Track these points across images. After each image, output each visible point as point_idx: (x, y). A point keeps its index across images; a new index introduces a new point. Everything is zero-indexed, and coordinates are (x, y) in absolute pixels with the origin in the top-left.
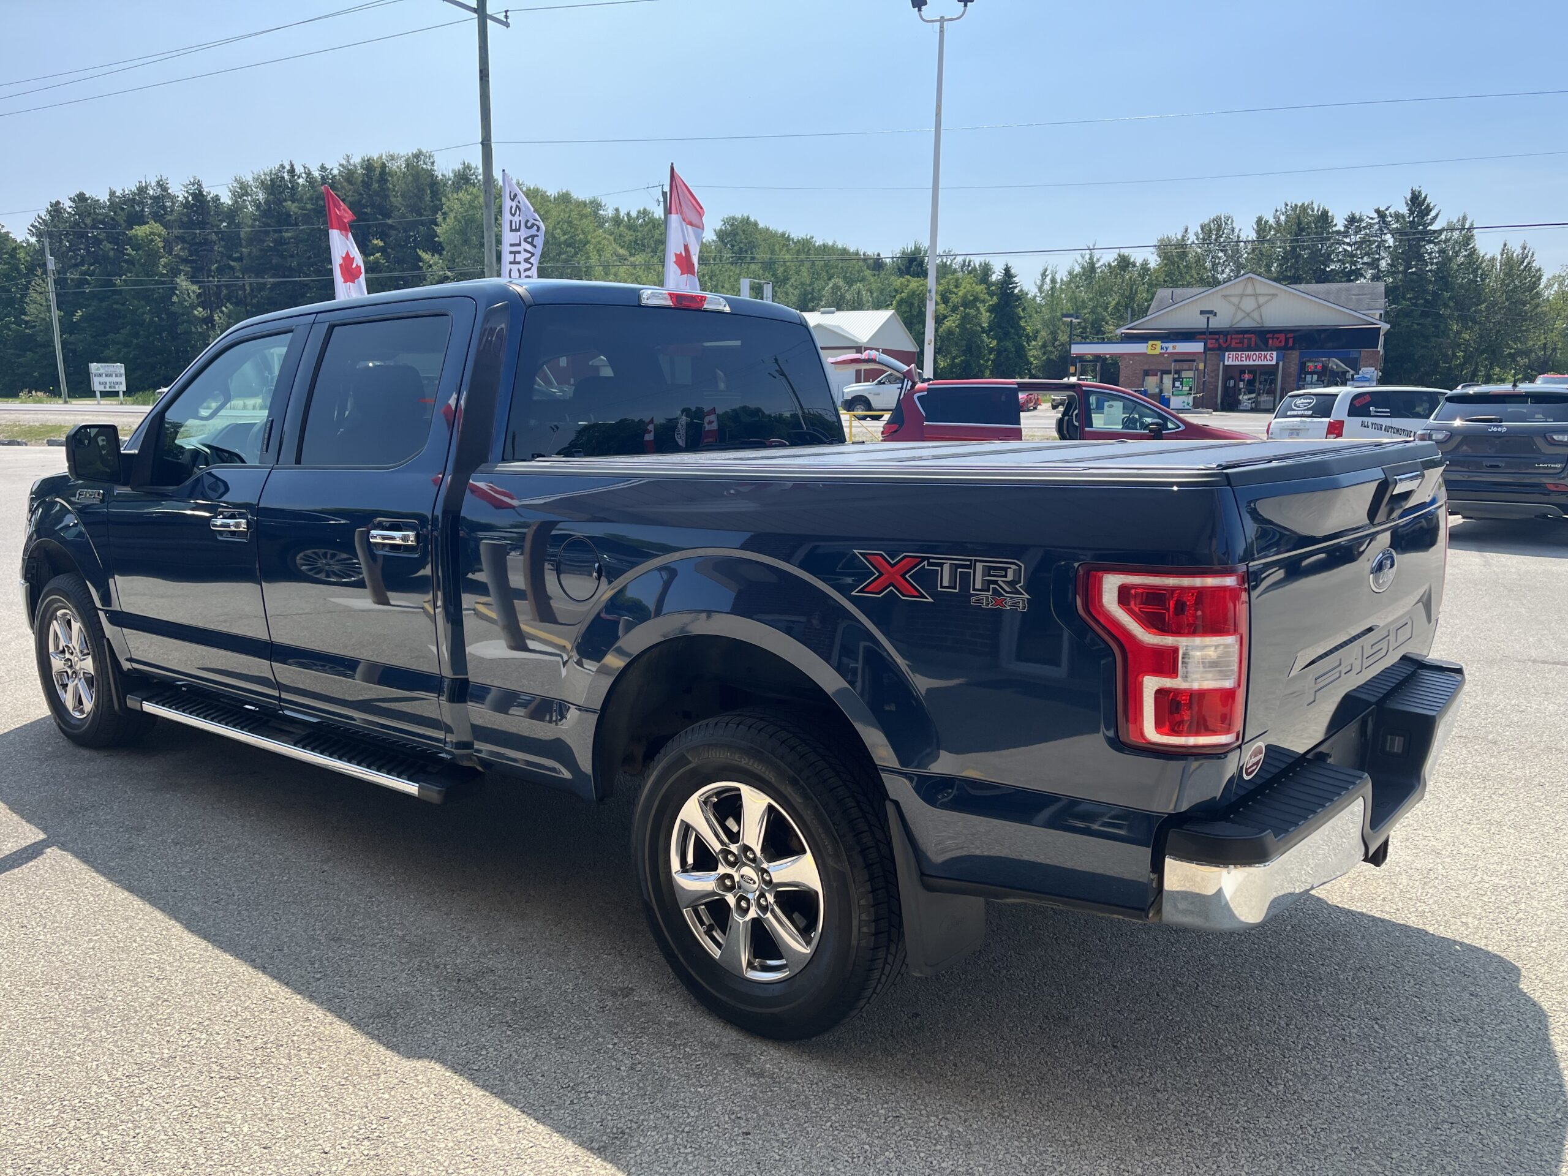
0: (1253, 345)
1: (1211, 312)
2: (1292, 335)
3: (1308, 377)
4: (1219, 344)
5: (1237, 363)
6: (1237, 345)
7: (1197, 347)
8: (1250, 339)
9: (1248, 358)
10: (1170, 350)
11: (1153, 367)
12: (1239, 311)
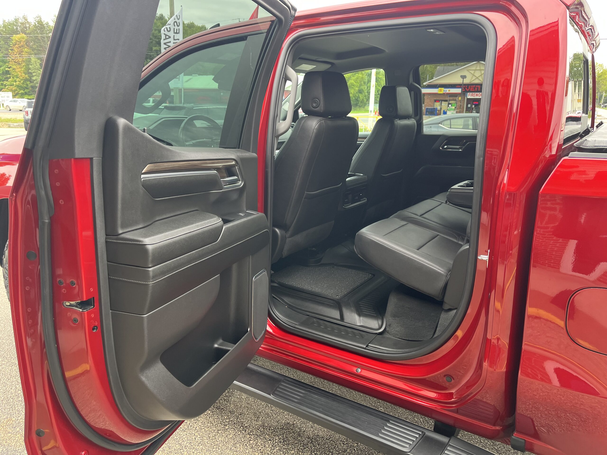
4: (465, 90)
5: (471, 97)
6: (472, 90)
7: (459, 91)
8: (478, 88)
9: (477, 95)
10: (448, 92)
11: (438, 99)
12: (474, 76)
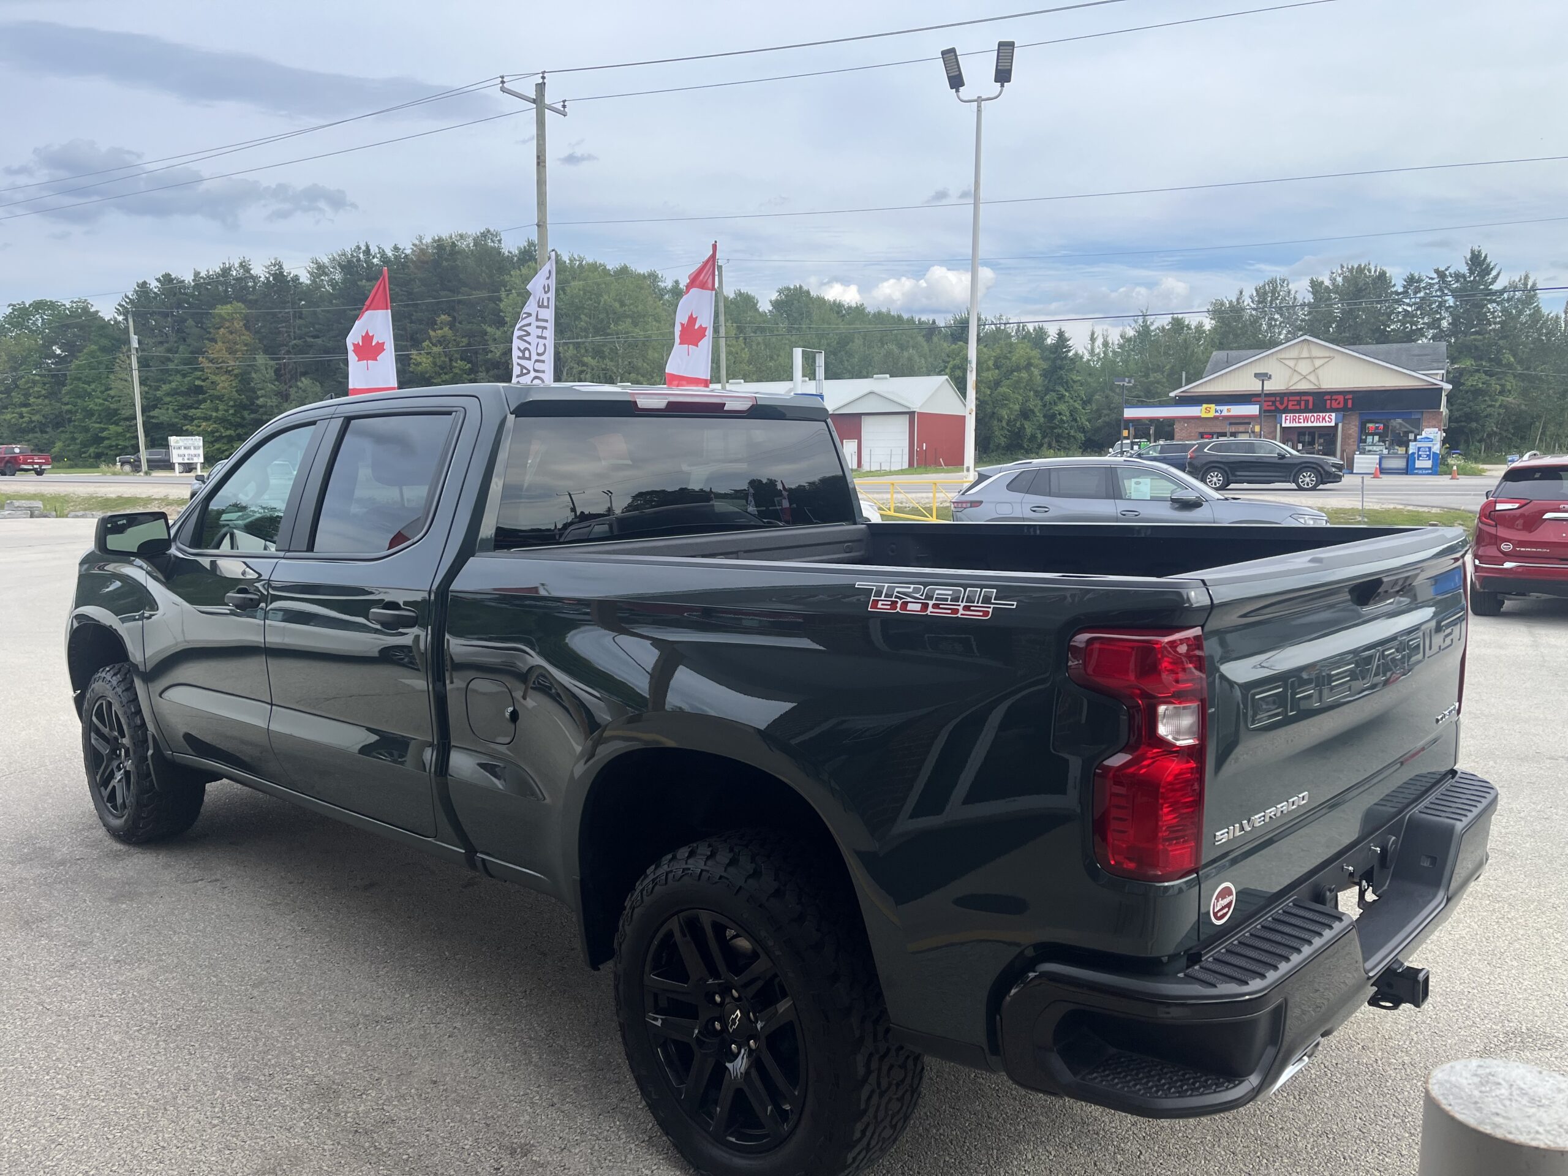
0: (1311, 406)
1: (1266, 375)
2: (1351, 397)
3: (1369, 439)
4: (1276, 407)
5: (1295, 425)
6: (1294, 407)
7: (1253, 410)
8: (1307, 402)
9: (1306, 419)
10: (1225, 413)
11: (1208, 430)
12: (1295, 373)
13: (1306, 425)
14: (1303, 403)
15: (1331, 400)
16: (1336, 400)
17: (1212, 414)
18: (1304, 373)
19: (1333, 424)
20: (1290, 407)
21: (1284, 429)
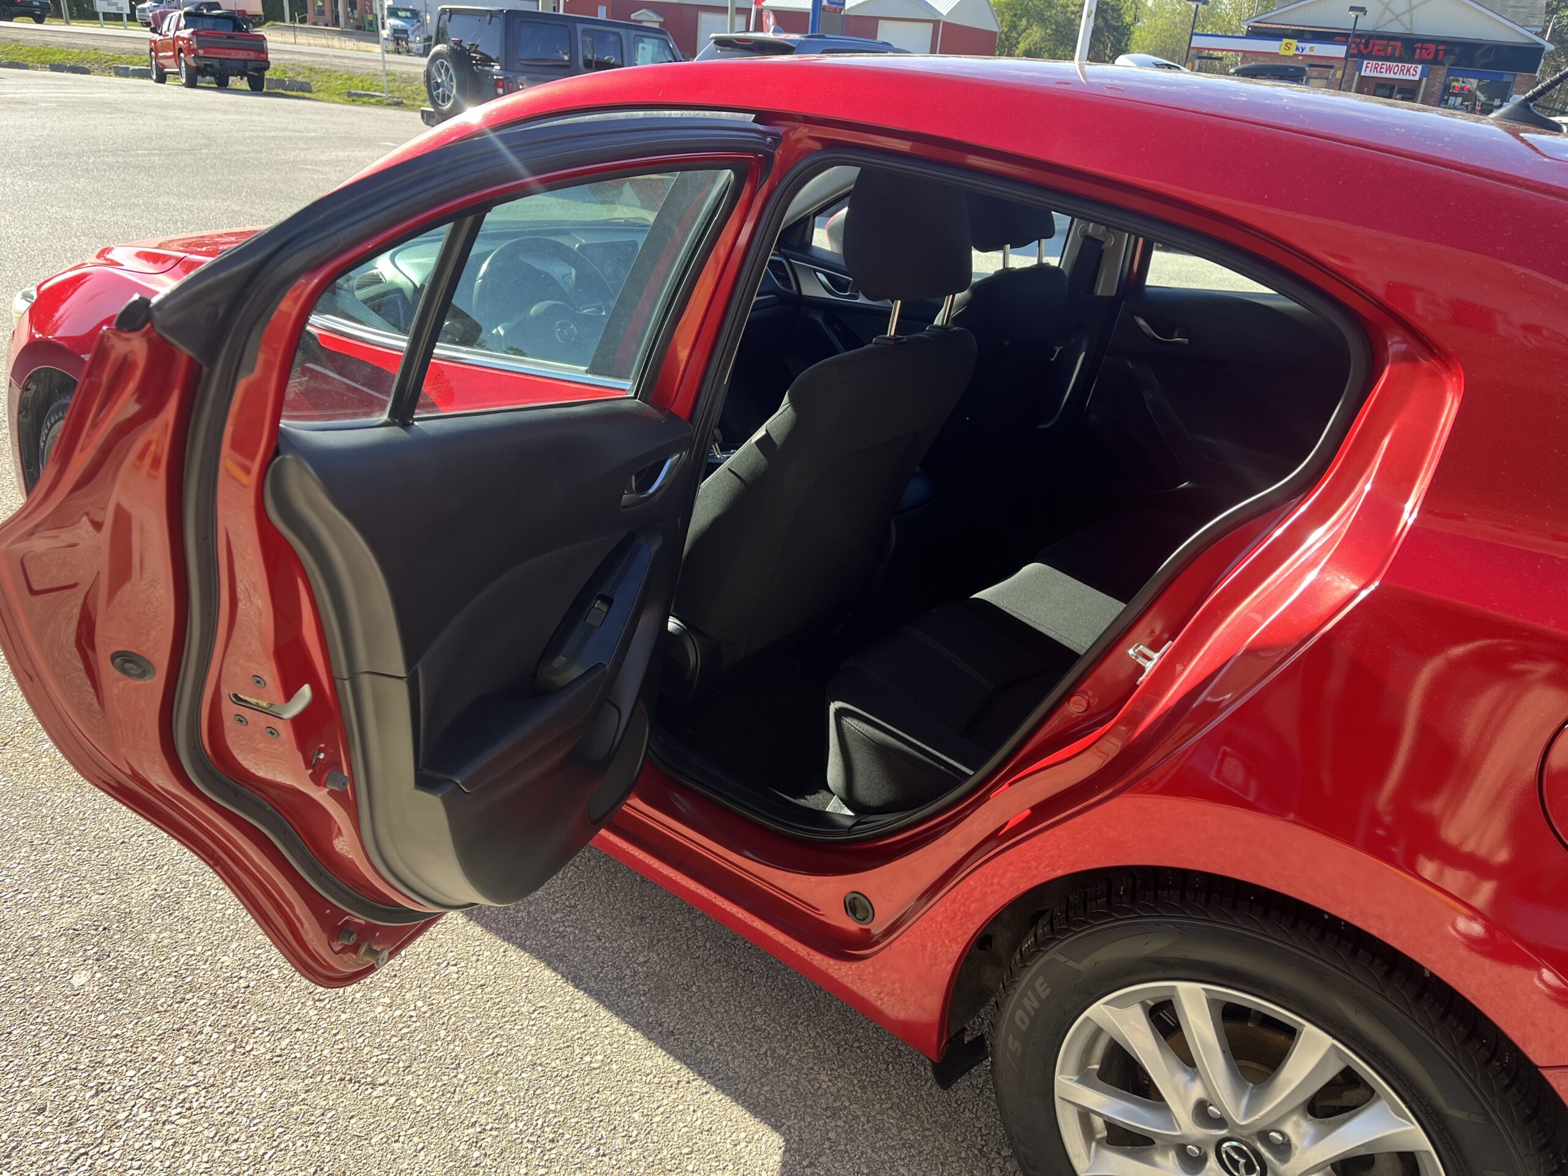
0: (1397, 55)
1: (1362, 10)
2: (1440, 47)
3: (1452, 100)
4: (1359, 51)
5: (1376, 74)
6: (1379, 53)
7: (1338, 51)
8: (1394, 47)
9: (1389, 69)
10: (1307, 52)
12: (1388, 12)
13: (1387, 76)
14: (1390, 49)
15: (1421, 48)
16: (1427, 49)
17: (1292, 52)
18: (1398, 12)
19: (1417, 78)
20: (1375, 52)
21: (1363, 79)
